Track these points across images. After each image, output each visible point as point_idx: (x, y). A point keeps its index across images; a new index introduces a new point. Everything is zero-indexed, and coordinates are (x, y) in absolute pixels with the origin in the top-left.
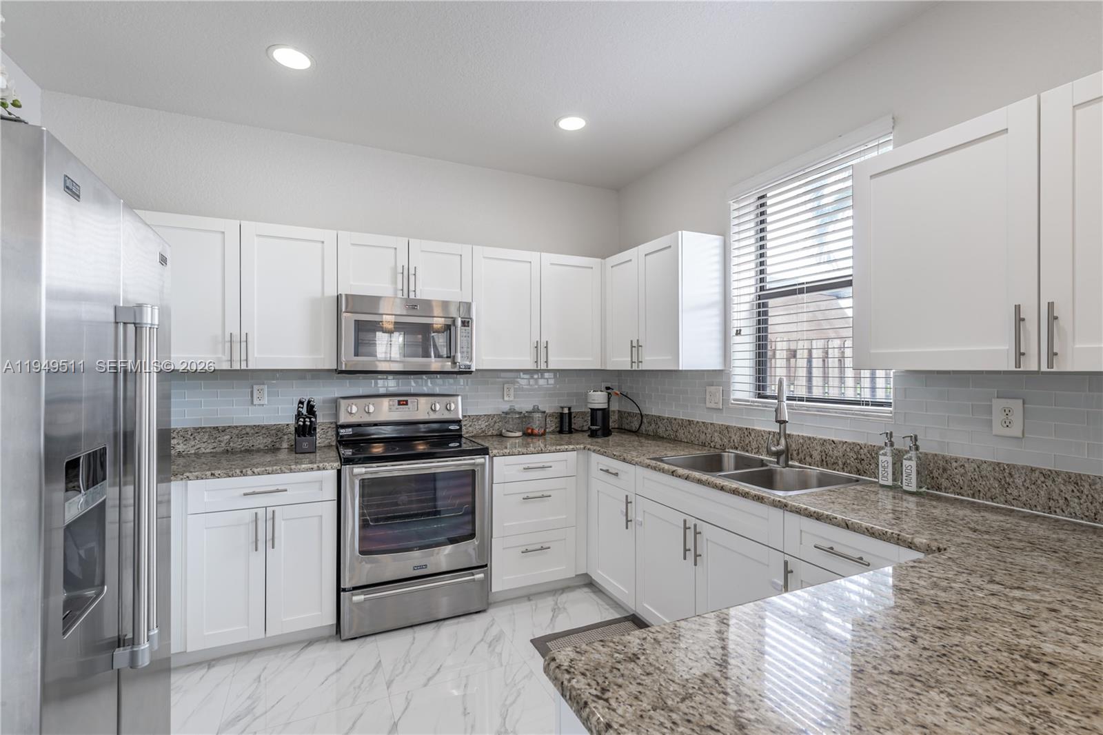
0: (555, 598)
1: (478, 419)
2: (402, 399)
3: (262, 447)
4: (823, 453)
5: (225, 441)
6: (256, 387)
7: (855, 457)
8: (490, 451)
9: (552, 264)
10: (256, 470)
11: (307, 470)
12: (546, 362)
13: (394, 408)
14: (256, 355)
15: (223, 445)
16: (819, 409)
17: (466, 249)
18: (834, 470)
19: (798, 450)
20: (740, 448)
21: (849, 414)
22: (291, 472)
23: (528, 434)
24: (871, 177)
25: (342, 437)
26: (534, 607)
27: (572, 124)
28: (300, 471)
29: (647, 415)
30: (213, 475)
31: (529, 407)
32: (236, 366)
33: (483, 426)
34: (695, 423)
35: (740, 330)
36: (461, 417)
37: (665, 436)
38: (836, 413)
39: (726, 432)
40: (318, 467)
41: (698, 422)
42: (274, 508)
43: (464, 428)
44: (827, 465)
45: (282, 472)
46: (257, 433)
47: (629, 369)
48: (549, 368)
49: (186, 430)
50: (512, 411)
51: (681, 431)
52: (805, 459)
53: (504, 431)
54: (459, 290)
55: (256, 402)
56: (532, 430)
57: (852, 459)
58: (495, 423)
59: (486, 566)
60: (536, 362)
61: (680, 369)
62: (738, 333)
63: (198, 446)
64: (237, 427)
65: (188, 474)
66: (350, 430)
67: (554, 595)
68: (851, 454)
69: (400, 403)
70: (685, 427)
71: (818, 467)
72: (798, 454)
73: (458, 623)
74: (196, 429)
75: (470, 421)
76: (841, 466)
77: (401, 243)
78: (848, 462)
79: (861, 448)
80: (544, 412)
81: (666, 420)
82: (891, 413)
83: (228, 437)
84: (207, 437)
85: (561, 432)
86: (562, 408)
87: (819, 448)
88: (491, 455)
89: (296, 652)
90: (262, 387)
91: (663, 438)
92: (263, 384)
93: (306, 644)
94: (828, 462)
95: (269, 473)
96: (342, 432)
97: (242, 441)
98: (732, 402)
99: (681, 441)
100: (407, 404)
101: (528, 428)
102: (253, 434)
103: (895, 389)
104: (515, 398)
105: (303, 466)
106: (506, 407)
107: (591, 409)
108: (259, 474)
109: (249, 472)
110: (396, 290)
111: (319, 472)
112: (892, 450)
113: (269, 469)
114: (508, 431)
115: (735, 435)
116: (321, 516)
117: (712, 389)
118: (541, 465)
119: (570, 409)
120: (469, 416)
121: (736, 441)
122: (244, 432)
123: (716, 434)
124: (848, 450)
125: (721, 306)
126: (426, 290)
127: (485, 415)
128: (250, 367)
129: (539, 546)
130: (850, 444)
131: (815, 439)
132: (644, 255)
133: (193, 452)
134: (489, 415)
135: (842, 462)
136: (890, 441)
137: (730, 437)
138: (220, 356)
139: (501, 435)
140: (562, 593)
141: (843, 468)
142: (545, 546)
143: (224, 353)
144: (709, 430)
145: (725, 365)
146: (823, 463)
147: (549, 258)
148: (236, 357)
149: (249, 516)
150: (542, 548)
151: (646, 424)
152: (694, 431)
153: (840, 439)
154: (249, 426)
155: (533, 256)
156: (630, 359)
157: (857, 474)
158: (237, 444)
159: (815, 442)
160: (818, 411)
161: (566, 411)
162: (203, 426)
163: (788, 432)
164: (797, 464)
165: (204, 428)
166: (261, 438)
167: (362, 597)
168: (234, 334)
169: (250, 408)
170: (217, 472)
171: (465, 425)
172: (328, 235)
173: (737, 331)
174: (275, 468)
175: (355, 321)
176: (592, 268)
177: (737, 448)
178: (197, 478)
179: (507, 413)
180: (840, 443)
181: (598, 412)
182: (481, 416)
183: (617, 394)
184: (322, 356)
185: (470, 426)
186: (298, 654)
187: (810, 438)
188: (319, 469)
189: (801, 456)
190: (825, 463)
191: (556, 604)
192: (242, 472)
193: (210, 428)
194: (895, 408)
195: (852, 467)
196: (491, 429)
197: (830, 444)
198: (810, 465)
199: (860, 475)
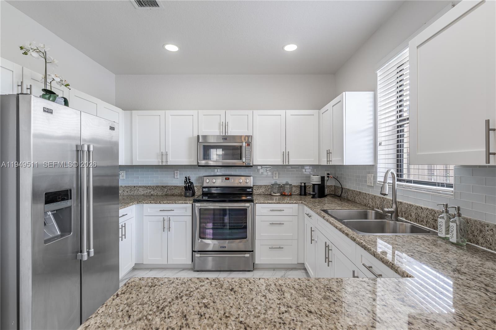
0: (286, 272)
1: (261, 187)
2: (227, 177)
3: (177, 194)
4: (417, 215)
5: (165, 191)
6: (175, 172)
7: (432, 218)
8: (254, 201)
9: (291, 115)
10: (164, 202)
11: (181, 204)
12: (288, 161)
13: (223, 181)
14: (170, 160)
15: (165, 192)
16: (417, 188)
17: (250, 112)
18: (422, 225)
19: (405, 211)
20: (380, 208)
21: (431, 192)
22: (175, 204)
23: (283, 195)
24: (418, 47)
25: (204, 191)
26: (274, 274)
27: (291, 48)
28: (178, 203)
29: (344, 188)
30: (151, 202)
31: (284, 182)
32: (164, 164)
33: (263, 190)
34: (362, 193)
35: (381, 143)
36: (252, 186)
37: (351, 200)
38: (424, 191)
39: (374, 199)
40: (185, 202)
41: (363, 193)
42: (169, 217)
43: (254, 191)
44: (419, 222)
45: (173, 203)
46: (176, 189)
47: (326, 164)
48: (289, 164)
49: (154, 186)
50: (276, 184)
51: (357, 197)
52: (408, 217)
53: (272, 193)
54: (247, 130)
55: (175, 177)
56: (285, 193)
57: (431, 219)
58: (269, 189)
59: (253, 251)
60: (283, 161)
61: (344, 164)
62: (380, 144)
63: (157, 192)
64: (169, 186)
65: (143, 202)
66: (207, 189)
67: (286, 271)
68: (430, 216)
69: (226, 179)
70: (358, 195)
71: (414, 222)
72: (405, 214)
73: (238, 274)
74: (157, 186)
75: (257, 188)
76: (425, 223)
77: (222, 112)
78: (429, 220)
79: (435, 213)
80: (291, 185)
81: (351, 191)
82: (452, 192)
83: (167, 190)
84: (160, 189)
85: (301, 195)
86: (301, 183)
87: (415, 211)
88: (254, 203)
89: (177, 271)
90: (178, 171)
91: (350, 200)
92: (178, 170)
93: (182, 270)
94: (419, 220)
95: (168, 204)
96: (204, 189)
97: (171, 191)
98: (378, 182)
99: (356, 203)
100: (229, 179)
101: (283, 192)
102: (174, 189)
103: (455, 177)
104: (278, 178)
105: (180, 202)
106: (273, 182)
107: (313, 184)
108: (165, 204)
109: (162, 203)
110: (220, 132)
111: (185, 204)
112: (447, 215)
113: (168, 202)
114: (274, 193)
115: (378, 201)
116: (186, 222)
117: (370, 175)
118: (279, 209)
119: (305, 184)
120: (257, 185)
121: (378, 204)
122: (171, 188)
123: (370, 200)
124: (429, 214)
125: (372, 130)
126: (232, 131)
127: (264, 185)
128: (168, 164)
129: (278, 247)
130: (430, 210)
131: (413, 206)
132: (332, 107)
133: (156, 194)
134: (266, 185)
135: (426, 220)
136: (446, 210)
137: (376, 202)
138: (159, 160)
139: (271, 195)
140: (290, 271)
141: (426, 224)
142: (281, 247)
143: (160, 159)
144: (367, 198)
145: (375, 163)
146: (416, 220)
147: (290, 112)
148: (164, 160)
149: (162, 218)
150: (280, 248)
151: (344, 193)
152: (362, 198)
153: (426, 207)
154: (173, 186)
155: (282, 112)
156: (326, 160)
157: (433, 229)
158: (169, 192)
159: (413, 207)
160: (416, 189)
161: (303, 185)
162: (159, 185)
163: (397, 200)
164: (404, 219)
165: (159, 186)
166: (177, 190)
167: (199, 255)
168: (163, 152)
169: (174, 179)
170: (152, 202)
171: (255, 189)
172: (194, 112)
173: (380, 143)
174: (170, 201)
175: (203, 145)
176: (313, 115)
177: (378, 208)
178: (146, 203)
179: (273, 185)
180: (425, 209)
181: (315, 185)
182: (262, 185)
183: (331, 177)
184: (193, 160)
185: (257, 190)
186: (177, 273)
187: (410, 205)
188: (185, 203)
189: (406, 215)
190: (417, 220)
191: (285, 275)
192: (160, 202)
193: (161, 186)
194: (455, 189)
195: (431, 224)
196: (267, 191)
197: (420, 209)
198: (410, 221)
199: (434, 229)
